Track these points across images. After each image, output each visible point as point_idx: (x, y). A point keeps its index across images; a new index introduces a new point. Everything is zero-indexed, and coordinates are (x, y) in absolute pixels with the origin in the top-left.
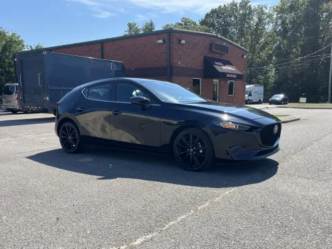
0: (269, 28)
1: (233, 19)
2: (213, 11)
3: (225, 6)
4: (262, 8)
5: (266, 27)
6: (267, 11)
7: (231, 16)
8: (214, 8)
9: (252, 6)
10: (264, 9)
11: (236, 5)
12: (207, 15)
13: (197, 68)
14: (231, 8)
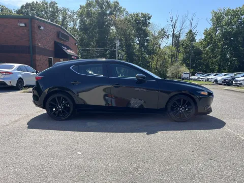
0: (71, 25)
1: (43, 13)
2: (28, 5)
3: (37, 2)
4: (66, 10)
5: (68, 24)
6: (69, 13)
7: (42, 11)
8: (29, 3)
9: (59, 7)
10: (67, 11)
11: (46, 4)
12: (22, 7)
13: (51, 49)
14: (43, 5)
